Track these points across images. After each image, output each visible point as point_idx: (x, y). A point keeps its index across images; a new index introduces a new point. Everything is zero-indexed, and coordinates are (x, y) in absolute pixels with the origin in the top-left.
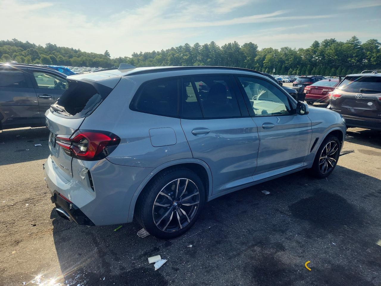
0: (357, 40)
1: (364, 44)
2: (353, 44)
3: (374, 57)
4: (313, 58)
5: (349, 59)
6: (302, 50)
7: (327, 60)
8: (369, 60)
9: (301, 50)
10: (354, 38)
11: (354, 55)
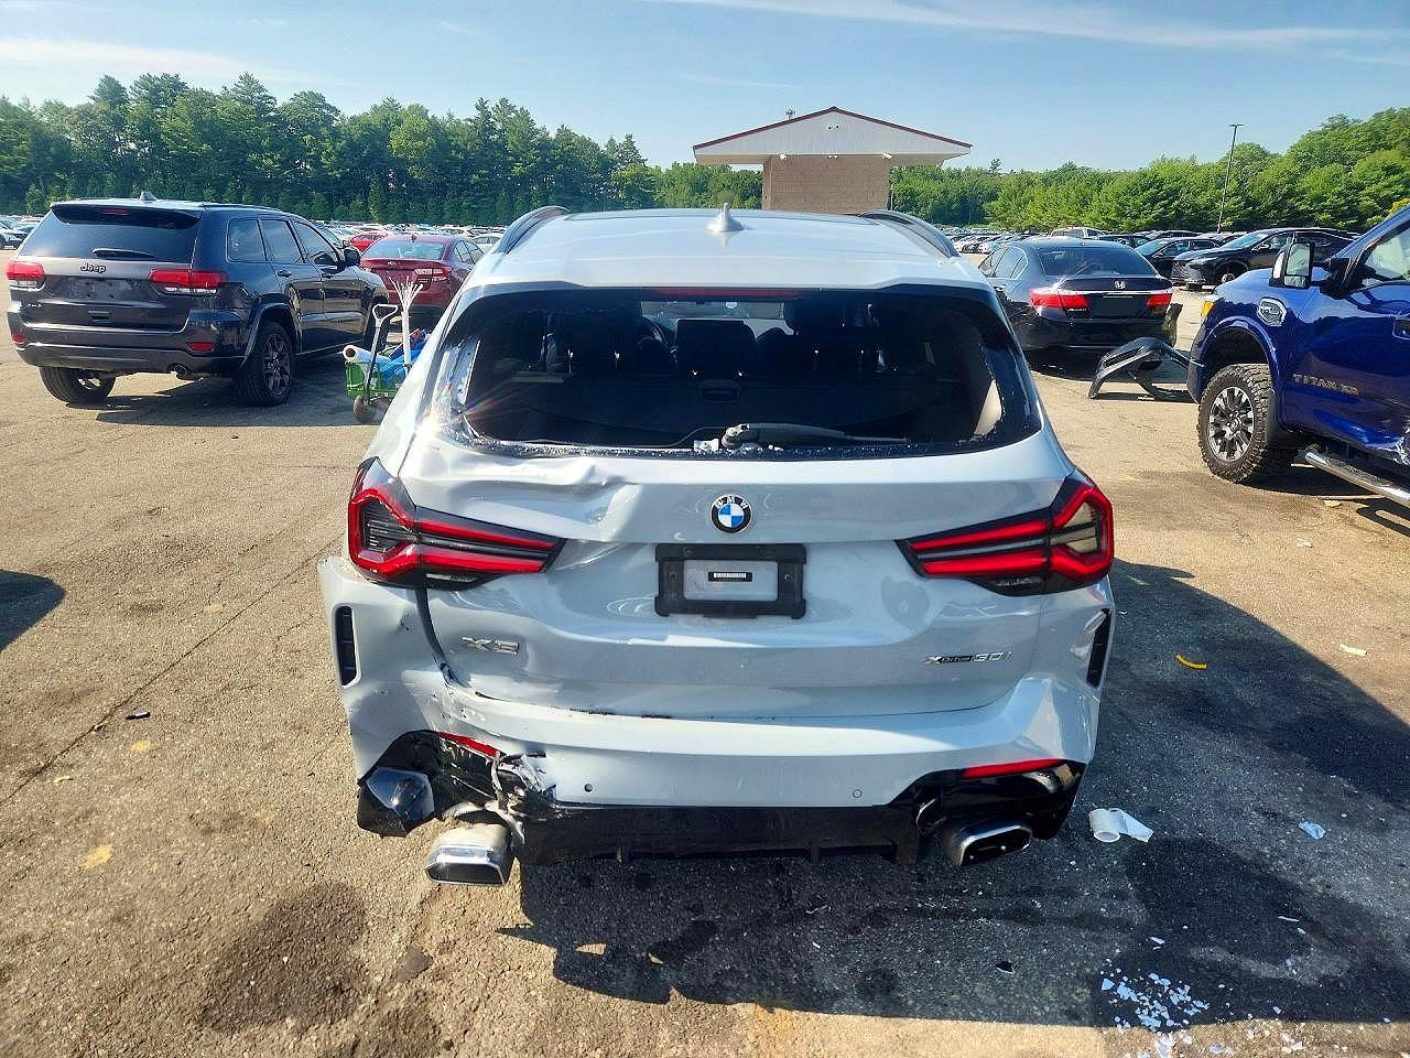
0: (261, 89)
1: (285, 107)
2: (248, 102)
3: (329, 155)
4: (116, 145)
5: (254, 156)
6: (63, 112)
7: (174, 155)
8: (316, 163)
9: (55, 108)
10: (247, 79)
11: (264, 143)
